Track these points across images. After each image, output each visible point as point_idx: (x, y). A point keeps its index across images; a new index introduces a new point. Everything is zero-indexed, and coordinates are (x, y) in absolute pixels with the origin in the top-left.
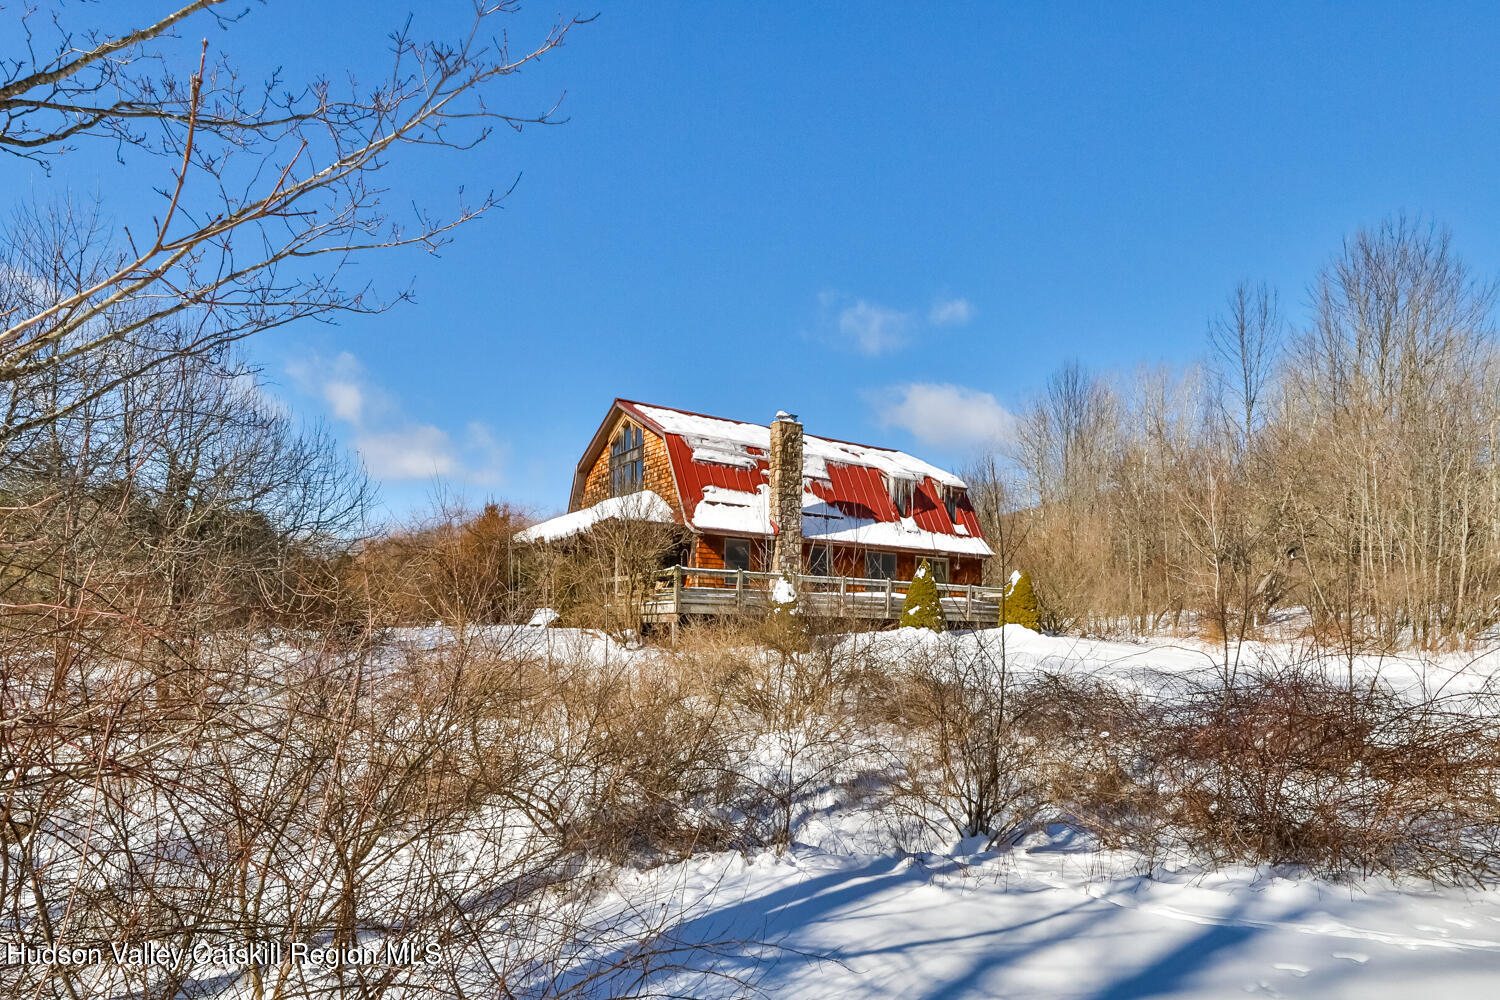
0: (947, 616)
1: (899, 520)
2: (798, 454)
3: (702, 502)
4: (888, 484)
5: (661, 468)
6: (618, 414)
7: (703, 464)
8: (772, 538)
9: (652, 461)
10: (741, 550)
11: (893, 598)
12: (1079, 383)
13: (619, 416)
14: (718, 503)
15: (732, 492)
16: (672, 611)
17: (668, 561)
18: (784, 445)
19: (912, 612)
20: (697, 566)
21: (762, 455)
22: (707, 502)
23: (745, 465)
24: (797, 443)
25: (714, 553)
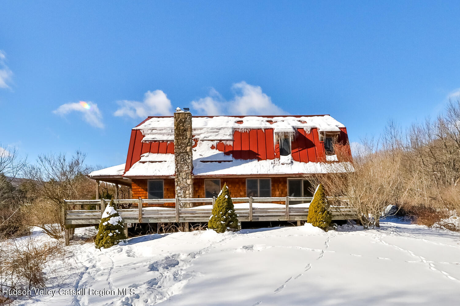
8: (173, 177)
15: (159, 155)
18: (178, 126)
22: (140, 162)
24: (187, 123)
25: (141, 188)
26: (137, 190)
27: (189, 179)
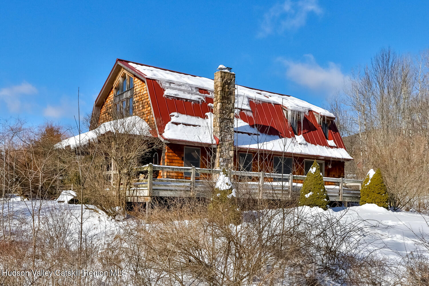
0: (330, 198)
1: (294, 137)
2: (231, 93)
3: (170, 122)
4: (287, 114)
5: (144, 101)
6: (118, 69)
7: (170, 98)
8: (215, 146)
9: (138, 98)
10: (195, 154)
11: (294, 186)
12: (391, 60)
13: (119, 71)
14: (180, 124)
15: (189, 117)
16: (146, 195)
17: (144, 160)
18: (223, 87)
19: (307, 196)
20: (166, 164)
21: (209, 94)
22: (173, 123)
23: (198, 100)
24: (232, 86)
25: (177, 156)
26: (173, 158)
27: (231, 150)
